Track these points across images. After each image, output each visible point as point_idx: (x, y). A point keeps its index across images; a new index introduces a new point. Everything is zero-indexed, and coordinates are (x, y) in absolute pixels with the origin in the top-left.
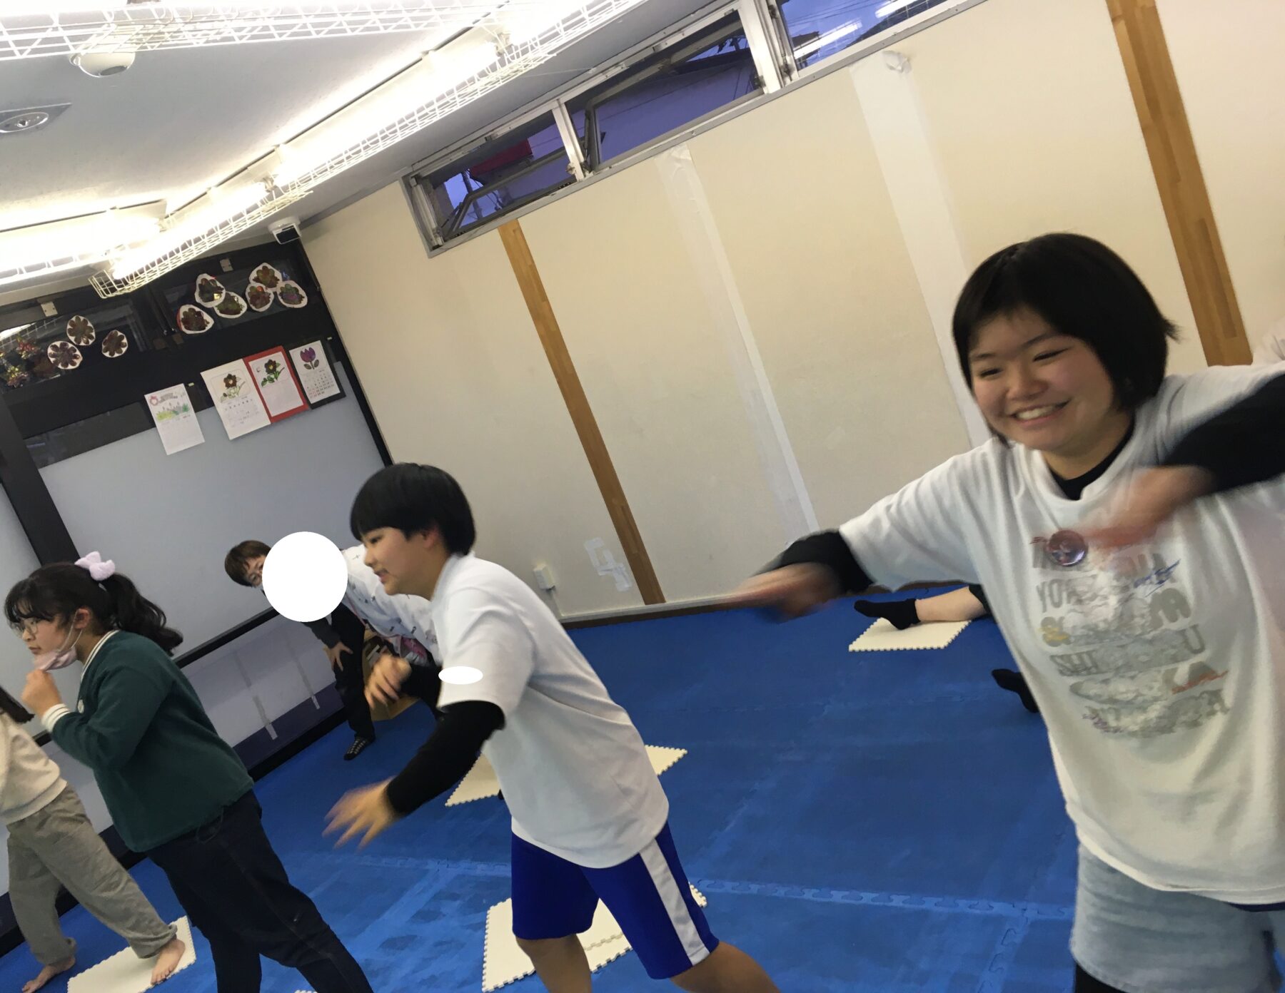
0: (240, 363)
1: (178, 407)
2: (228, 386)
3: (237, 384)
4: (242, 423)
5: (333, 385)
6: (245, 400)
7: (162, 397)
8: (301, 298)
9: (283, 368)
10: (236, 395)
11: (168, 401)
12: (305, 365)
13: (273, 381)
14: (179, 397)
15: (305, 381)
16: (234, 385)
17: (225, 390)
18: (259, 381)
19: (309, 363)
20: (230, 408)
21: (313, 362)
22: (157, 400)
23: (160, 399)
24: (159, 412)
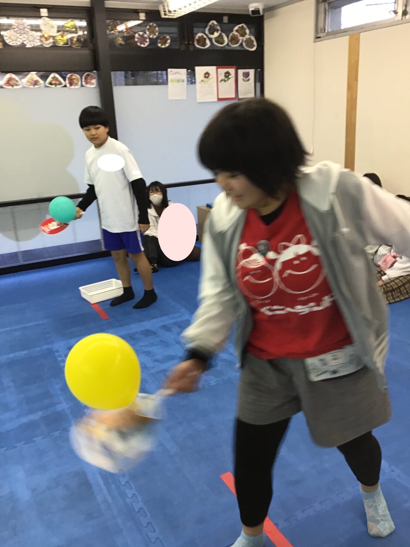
1: (180, 79)
2: (205, 77)
4: (205, 96)
5: (252, 93)
6: (210, 86)
8: (254, 46)
9: (232, 77)
10: (207, 82)
11: (177, 75)
12: (243, 79)
13: (226, 81)
14: (183, 75)
15: (240, 86)
16: (208, 77)
17: (203, 78)
18: (220, 79)
20: (202, 87)
21: (248, 78)
23: (174, 73)
24: (172, 79)
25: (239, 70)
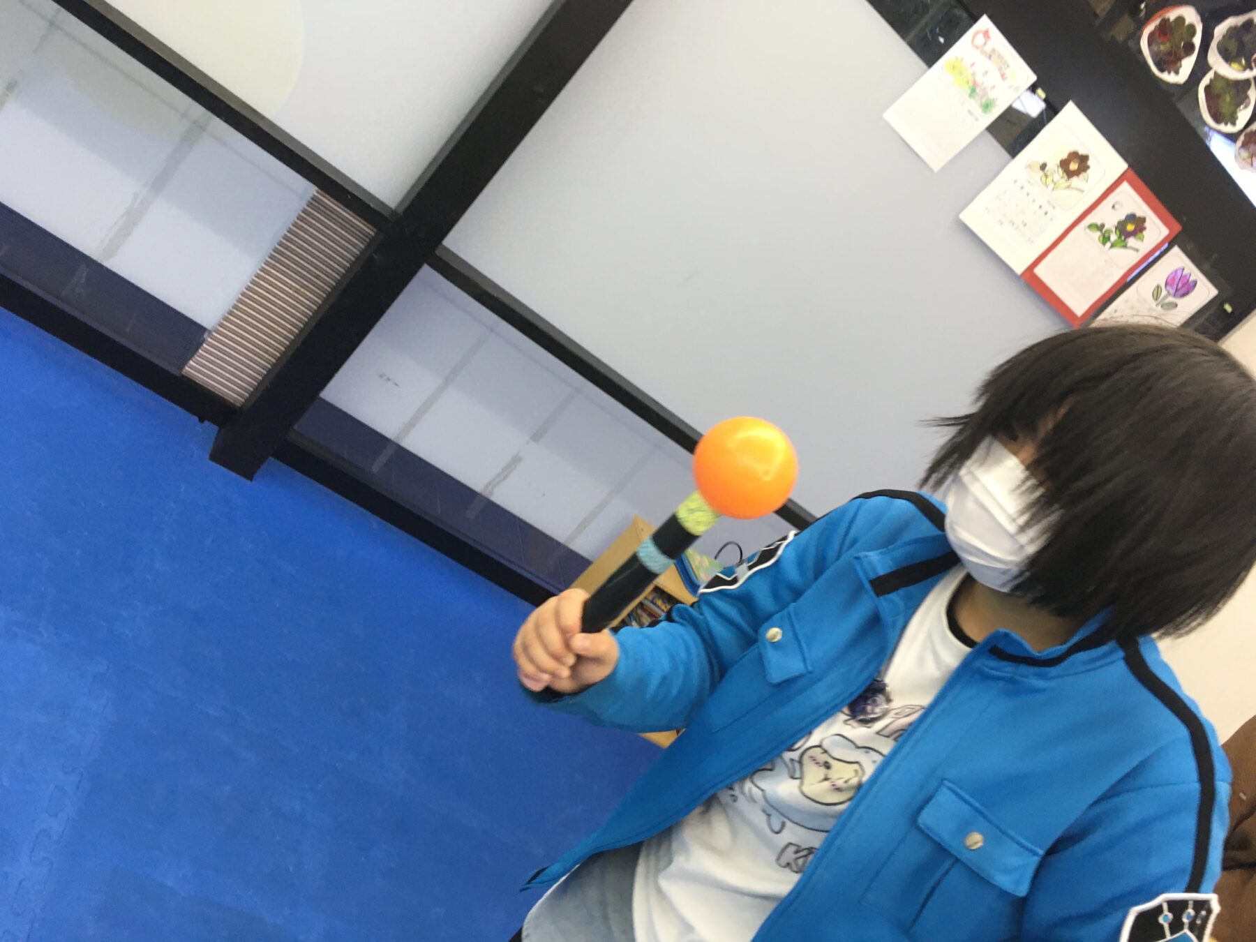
0: (1120, 165)
1: (984, 91)
2: (1064, 164)
3: (1075, 180)
4: (1002, 223)
6: (1047, 207)
7: (993, 50)
9: (1137, 250)
10: (1052, 186)
11: (992, 67)
12: (1158, 287)
13: (1104, 244)
14: (1008, 82)
15: (1127, 301)
16: (1070, 174)
17: (1053, 164)
18: (1093, 218)
19: (1164, 293)
20: (1022, 188)
21: (1171, 299)
22: (985, 44)
23: (988, 48)
24: (962, 60)
25: (1176, 250)
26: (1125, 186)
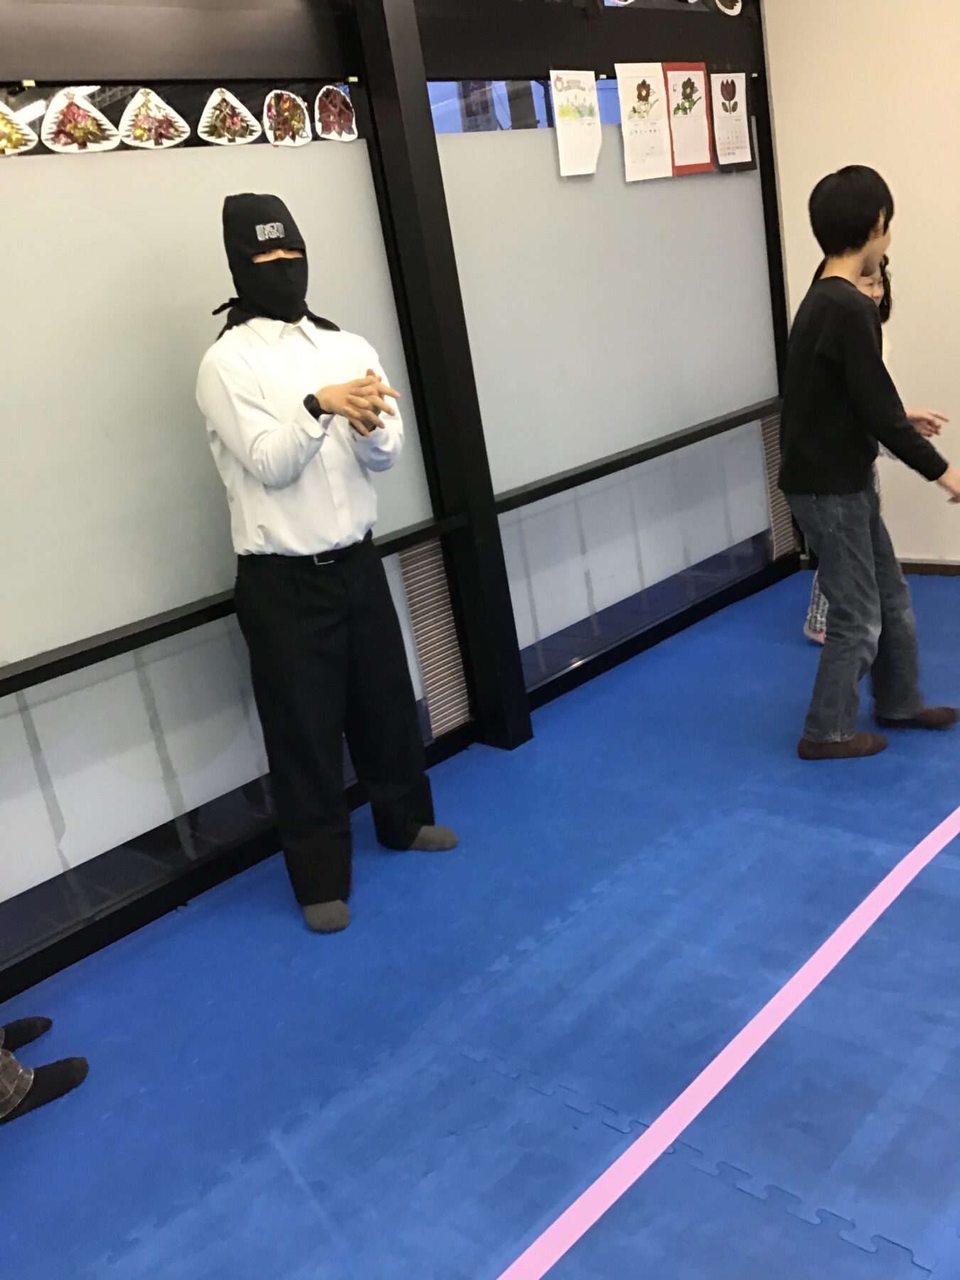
0: (659, 65)
1: (584, 106)
2: (640, 98)
3: (650, 99)
5: (745, 147)
6: (652, 128)
7: (568, 82)
8: (735, 2)
9: (700, 98)
10: (645, 114)
11: (574, 92)
12: (723, 104)
13: (686, 113)
14: (587, 89)
15: (719, 128)
16: (646, 99)
17: (636, 103)
19: (727, 103)
20: (636, 132)
21: (732, 102)
22: (563, 84)
24: (562, 104)
25: (713, 76)
26: (670, 74)
